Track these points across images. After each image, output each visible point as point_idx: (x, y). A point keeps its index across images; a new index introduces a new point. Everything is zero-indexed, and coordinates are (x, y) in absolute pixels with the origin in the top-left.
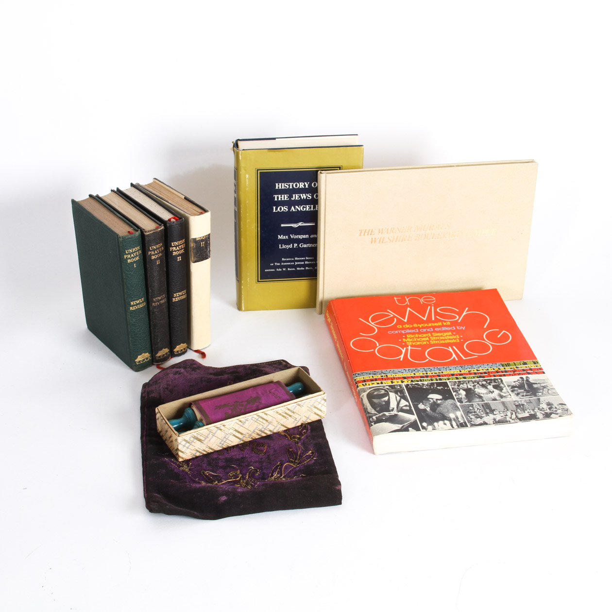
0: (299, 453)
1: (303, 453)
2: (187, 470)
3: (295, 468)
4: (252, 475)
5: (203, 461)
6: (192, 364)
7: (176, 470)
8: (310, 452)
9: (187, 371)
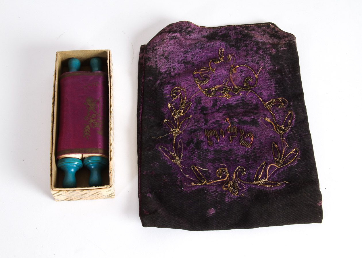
0: (283, 152)
1: (287, 152)
2: (178, 163)
3: (278, 169)
4: (239, 176)
5: (194, 153)
6: (187, 28)
7: (168, 163)
8: (294, 150)
9: (182, 36)
